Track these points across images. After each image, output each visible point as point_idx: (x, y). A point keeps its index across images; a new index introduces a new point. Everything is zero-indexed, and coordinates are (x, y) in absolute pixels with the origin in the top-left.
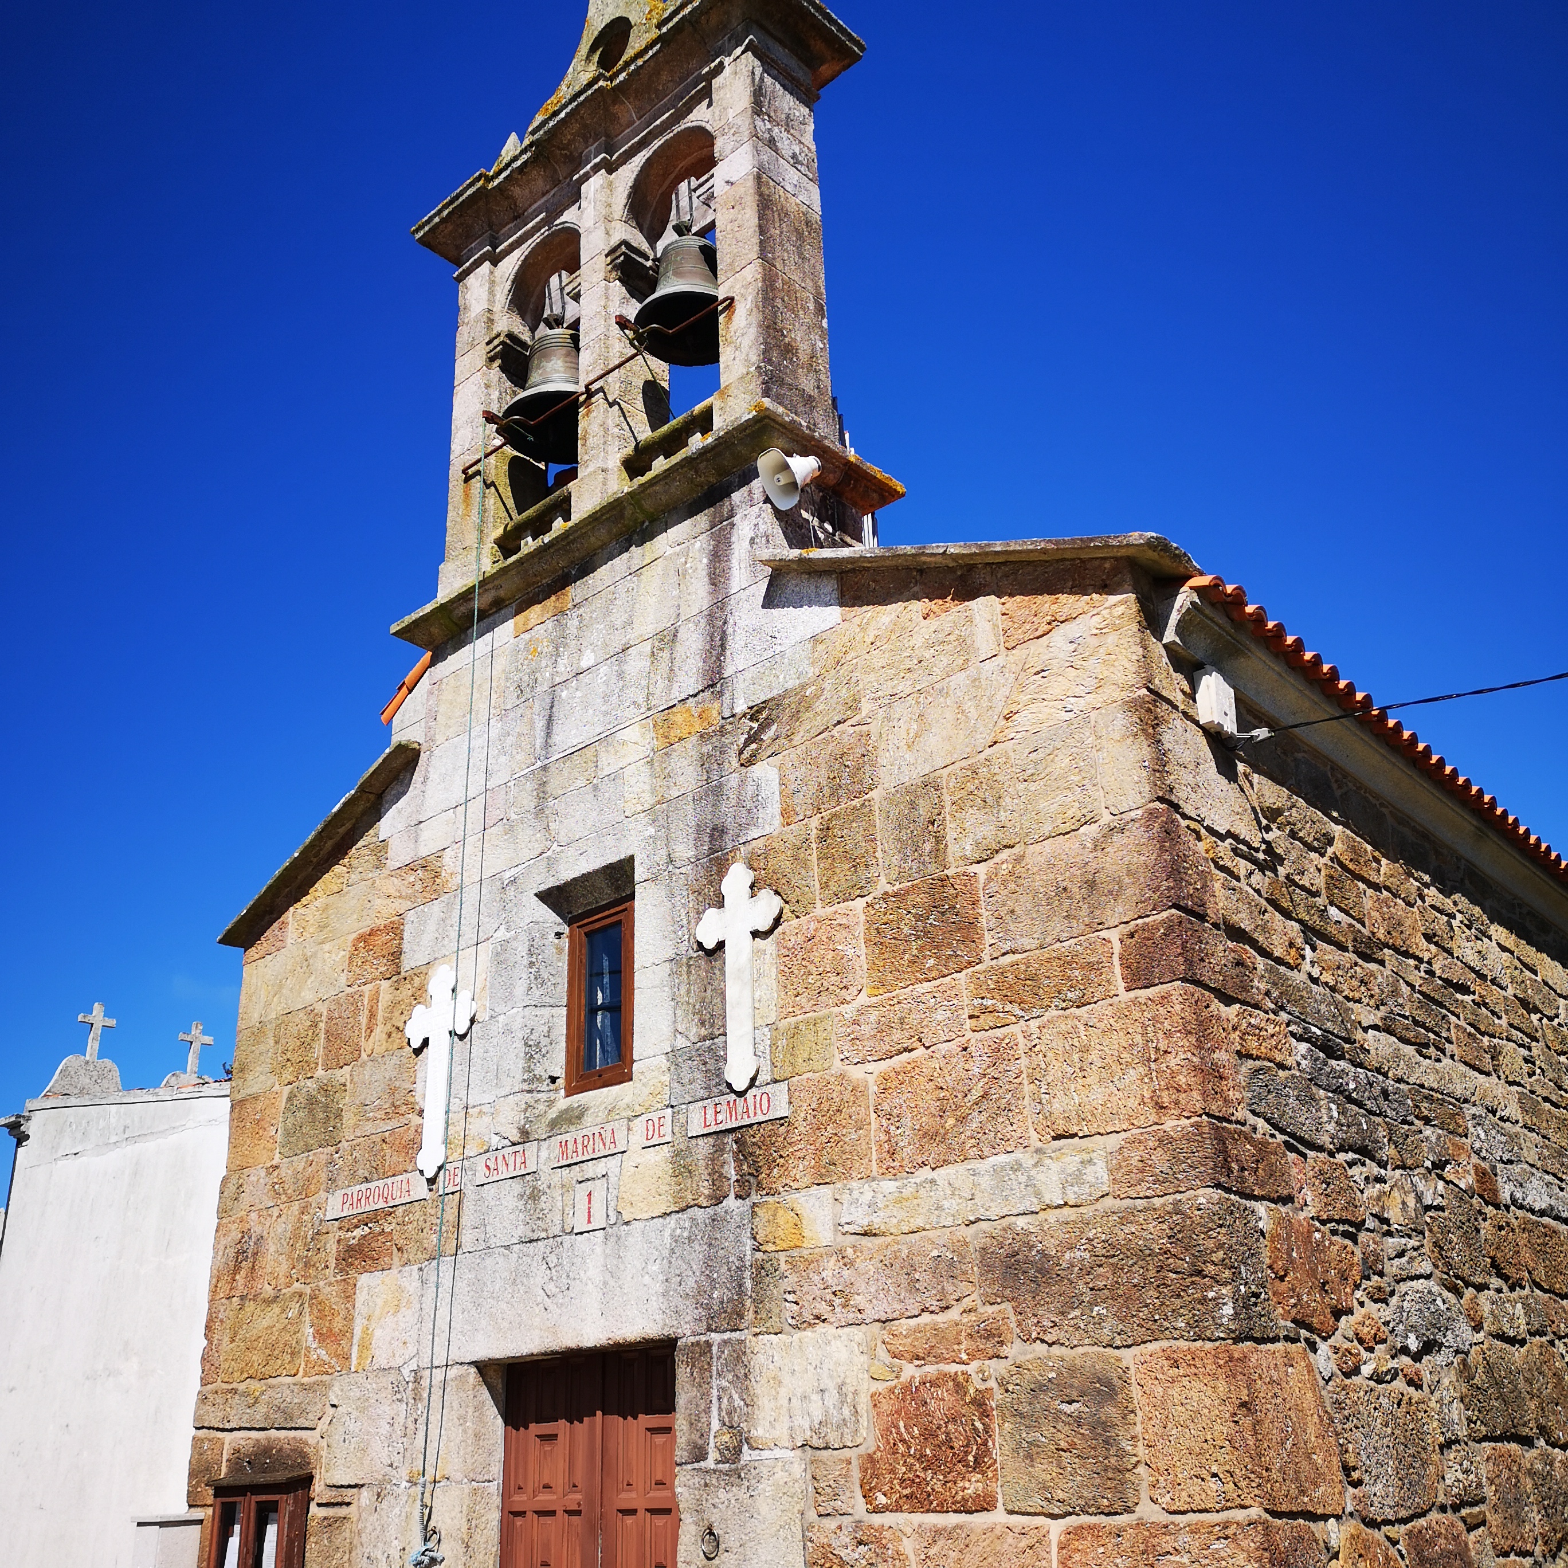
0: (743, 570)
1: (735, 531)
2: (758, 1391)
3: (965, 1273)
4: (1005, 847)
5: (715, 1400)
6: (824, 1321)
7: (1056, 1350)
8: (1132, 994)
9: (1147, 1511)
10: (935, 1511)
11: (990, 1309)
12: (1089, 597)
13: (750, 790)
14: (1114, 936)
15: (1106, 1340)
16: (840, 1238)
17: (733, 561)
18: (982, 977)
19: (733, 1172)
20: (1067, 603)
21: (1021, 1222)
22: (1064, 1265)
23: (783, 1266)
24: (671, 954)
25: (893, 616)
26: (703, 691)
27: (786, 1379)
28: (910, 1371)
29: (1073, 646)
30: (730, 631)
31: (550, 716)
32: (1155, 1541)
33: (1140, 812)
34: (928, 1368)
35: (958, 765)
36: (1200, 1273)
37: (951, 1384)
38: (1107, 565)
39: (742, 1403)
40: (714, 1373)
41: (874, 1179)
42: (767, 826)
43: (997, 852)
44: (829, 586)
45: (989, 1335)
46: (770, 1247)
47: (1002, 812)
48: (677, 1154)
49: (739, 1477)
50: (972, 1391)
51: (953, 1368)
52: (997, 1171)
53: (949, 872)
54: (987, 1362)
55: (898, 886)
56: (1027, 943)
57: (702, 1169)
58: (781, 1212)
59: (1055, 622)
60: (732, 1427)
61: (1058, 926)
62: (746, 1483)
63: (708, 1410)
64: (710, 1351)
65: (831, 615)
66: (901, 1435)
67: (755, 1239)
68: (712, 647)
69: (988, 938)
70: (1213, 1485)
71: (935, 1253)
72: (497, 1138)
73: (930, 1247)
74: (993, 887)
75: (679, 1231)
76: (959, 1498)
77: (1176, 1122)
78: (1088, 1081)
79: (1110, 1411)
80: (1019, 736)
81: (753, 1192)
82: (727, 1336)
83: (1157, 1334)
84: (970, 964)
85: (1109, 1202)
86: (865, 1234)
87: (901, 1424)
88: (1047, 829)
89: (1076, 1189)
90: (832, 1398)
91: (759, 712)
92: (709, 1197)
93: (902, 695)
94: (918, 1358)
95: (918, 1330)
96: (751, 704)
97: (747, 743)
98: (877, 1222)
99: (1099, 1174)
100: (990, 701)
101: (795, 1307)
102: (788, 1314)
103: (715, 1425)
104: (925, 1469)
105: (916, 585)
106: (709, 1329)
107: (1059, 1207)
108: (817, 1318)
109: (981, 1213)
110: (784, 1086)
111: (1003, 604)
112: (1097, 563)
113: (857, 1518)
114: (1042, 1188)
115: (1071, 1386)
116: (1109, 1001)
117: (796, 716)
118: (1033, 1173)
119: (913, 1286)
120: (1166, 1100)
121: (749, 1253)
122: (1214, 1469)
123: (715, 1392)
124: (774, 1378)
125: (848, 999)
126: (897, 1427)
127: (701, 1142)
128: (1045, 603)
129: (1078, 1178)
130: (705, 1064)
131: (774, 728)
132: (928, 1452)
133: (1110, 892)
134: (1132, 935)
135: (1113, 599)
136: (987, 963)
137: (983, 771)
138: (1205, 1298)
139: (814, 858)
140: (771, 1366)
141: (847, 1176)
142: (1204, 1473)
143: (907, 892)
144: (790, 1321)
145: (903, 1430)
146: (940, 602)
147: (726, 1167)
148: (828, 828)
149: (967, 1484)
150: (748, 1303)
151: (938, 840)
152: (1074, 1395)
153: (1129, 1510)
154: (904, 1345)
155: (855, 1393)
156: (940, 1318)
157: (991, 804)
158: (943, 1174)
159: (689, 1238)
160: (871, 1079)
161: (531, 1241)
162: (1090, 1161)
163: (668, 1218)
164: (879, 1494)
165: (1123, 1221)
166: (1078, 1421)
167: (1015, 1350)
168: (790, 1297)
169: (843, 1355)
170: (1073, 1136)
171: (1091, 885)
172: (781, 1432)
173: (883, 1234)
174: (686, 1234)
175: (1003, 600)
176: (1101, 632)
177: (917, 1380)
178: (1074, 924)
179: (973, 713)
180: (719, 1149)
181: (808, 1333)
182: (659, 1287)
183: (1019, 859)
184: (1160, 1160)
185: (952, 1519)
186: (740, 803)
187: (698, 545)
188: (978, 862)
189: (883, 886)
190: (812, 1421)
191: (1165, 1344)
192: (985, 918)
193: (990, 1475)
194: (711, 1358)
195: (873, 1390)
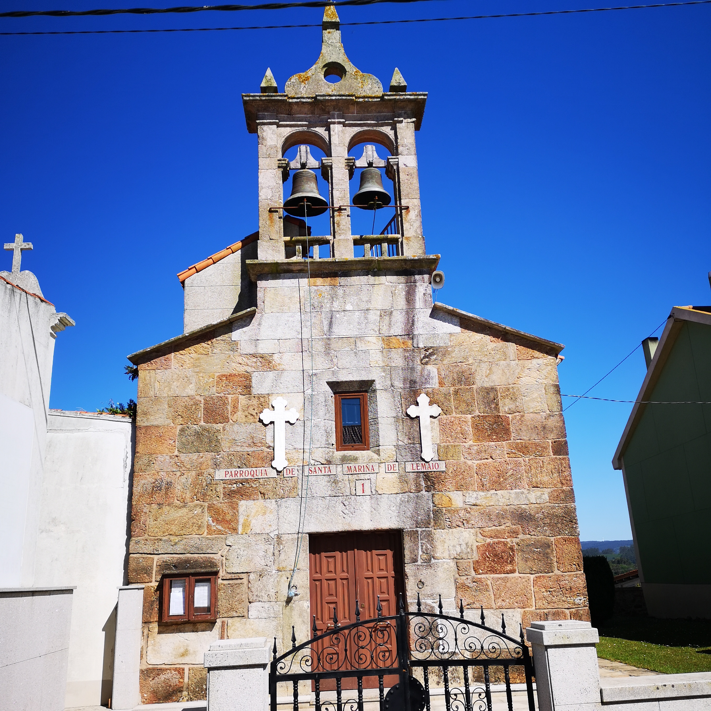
0: (421, 302)
1: (417, 288)
2: (437, 544)
3: (506, 517)
4: (518, 412)
5: (420, 546)
6: (459, 527)
7: (533, 537)
8: (555, 456)
9: (556, 572)
10: (498, 574)
11: (514, 526)
12: (543, 354)
13: (426, 373)
14: (550, 441)
15: (547, 535)
16: (465, 506)
17: (417, 298)
18: (511, 444)
19: (424, 484)
20: (537, 354)
21: (523, 506)
22: (536, 517)
23: (444, 511)
24: (395, 415)
25: (480, 337)
26: (404, 335)
27: (447, 541)
28: (488, 540)
29: (539, 366)
30: (416, 320)
31: (331, 321)
32: (560, 578)
33: (558, 413)
34: (494, 540)
35: (502, 386)
36: (572, 522)
37: (502, 544)
38: (548, 348)
39: (431, 547)
40: (419, 539)
41: (477, 491)
42: (433, 385)
43: (515, 412)
44: (456, 320)
45: (514, 532)
46: (440, 506)
47: (517, 403)
48: (401, 476)
49: (431, 566)
50: (509, 545)
51: (503, 540)
52: (516, 493)
53: (501, 414)
54: (513, 539)
55: (482, 414)
56: (525, 438)
57: (412, 481)
58: (444, 497)
59: (533, 357)
60: (427, 553)
61: (534, 436)
62: (433, 568)
63: (418, 549)
64: (418, 533)
65: (458, 329)
66: (487, 556)
67: (434, 503)
68: (408, 323)
69: (513, 435)
70: (574, 566)
71: (497, 512)
72: (314, 461)
73: (496, 510)
74: (514, 421)
75: (403, 499)
76: (505, 570)
77: (566, 488)
78: (543, 475)
79: (549, 551)
80: (522, 384)
81: (432, 490)
82: (424, 529)
83: (561, 534)
84: (507, 440)
85: (548, 504)
86: (474, 505)
87: (487, 553)
88: (531, 410)
89: (540, 500)
90: (464, 546)
91: (428, 349)
92: (415, 490)
93: (484, 361)
94: (492, 537)
95: (492, 530)
96: (425, 346)
97: (424, 358)
98: (478, 502)
99: (546, 497)
100: (513, 372)
101: (449, 523)
102: (447, 525)
103: (420, 553)
104: (495, 564)
105: (488, 331)
106: (417, 527)
107: (535, 504)
108: (458, 526)
109: (512, 503)
110: (444, 462)
111: (517, 347)
112: (545, 346)
113: (473, 576)
114: (530, 499)
115: (538, 545)
116: (549, 457)
117: (444, 355)
118: (527, 495)
119: (490, 519)
120: (564, 482)
121: (432, 507)
122: (574, 563)
123: (420, 544)
124: (443, 541)
125: (466, 442)
126: (486, 554)
127: (411, 474)
128: (530, 351)
129: (540, 497)
130: (411, 451)
131: (435, 356)
132: (496, 560)
133: (550, 431)
134: (555, 442)
135: (550, 357)
136: (512, 441)
137: (511, 390)
138: (573, 527)
139: (452, 399)
140: (441, 538)
141: (467, 489)
142: (572, 564)
143: (486, 416)
144: (448, 526)
145: (488, 555)
146: (497, 339)
147: (421, 482)
148: (457, 392)
149: (507, 567)
150: (432, 520)
151: (497, 405)
152: (539, 547)
153: (552, 572)
154: (488, 534)
155: (472, 545)
156: (498, 528)
157: (514, 399)
158: (499, 492)
159: (408, 501)
160: (475, 465)
161: (335, 496)
162: (544, 494)
163: (398, 495)
164: (480, 570)
165: (552, 509)
166: (540, 553)
167: (521, 536)
168: (448, 520)
169: (468, 536)
170: (538, 487)
171: (544, 428)
172: (446, 555)
173: (480, 506)
174: (406, 500)
175: (517, 346)
176: (546, 365)
177: (492, 543)
178: (539, 436)
179: (508, 374)
180: (418, 477)
181: (454, 529)
182: (396, 514)
183: (523, 416)
184: (562, 496)
185: (503, 575)
186: (422, 375)
187: (400, 286)
188: (509, 414)
189: (477, 413)
190: (457, 552)
191: (562, 536)
192: (512, 428)
193: (515, 565)
194: (418, 535)
195: (477, 545)
